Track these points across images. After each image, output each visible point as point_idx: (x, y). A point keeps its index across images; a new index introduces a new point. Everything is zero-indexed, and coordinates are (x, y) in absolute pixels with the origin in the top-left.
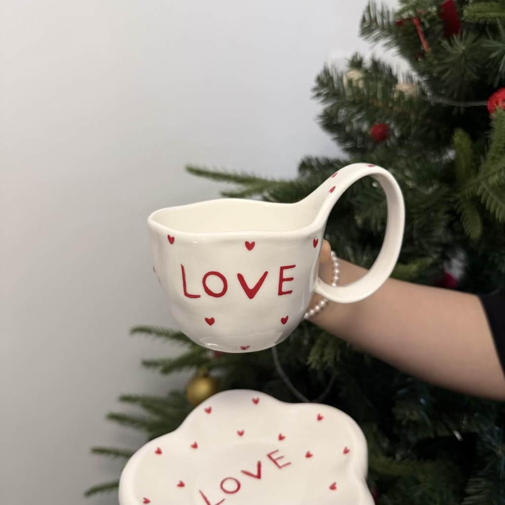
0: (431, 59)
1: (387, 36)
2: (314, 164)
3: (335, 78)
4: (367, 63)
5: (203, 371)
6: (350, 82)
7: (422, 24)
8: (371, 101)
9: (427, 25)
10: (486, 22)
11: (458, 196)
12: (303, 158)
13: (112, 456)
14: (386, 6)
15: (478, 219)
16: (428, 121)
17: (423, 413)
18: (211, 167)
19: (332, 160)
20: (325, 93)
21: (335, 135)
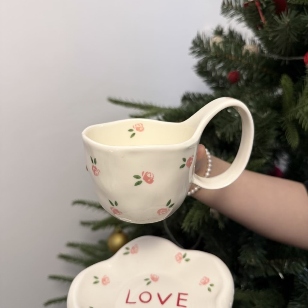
0: (267, 29)
1: (238, 14)
2: (191, 97)
3: (204, 42)
4: (226, 32)
5: (118, 228)
6: (214, 44)
7: (261, 5)
8: (227, 56)
9: (265, 6)
10: (304, 3)
11: (283, 119)
12: (184, 93)
13: (61, 281)
15: (296, 134)
16: (265, 69)
17: (258, 261)
18: (124, 99)
19: (203, 95)
20: (198, 51)
21: (205, 79)
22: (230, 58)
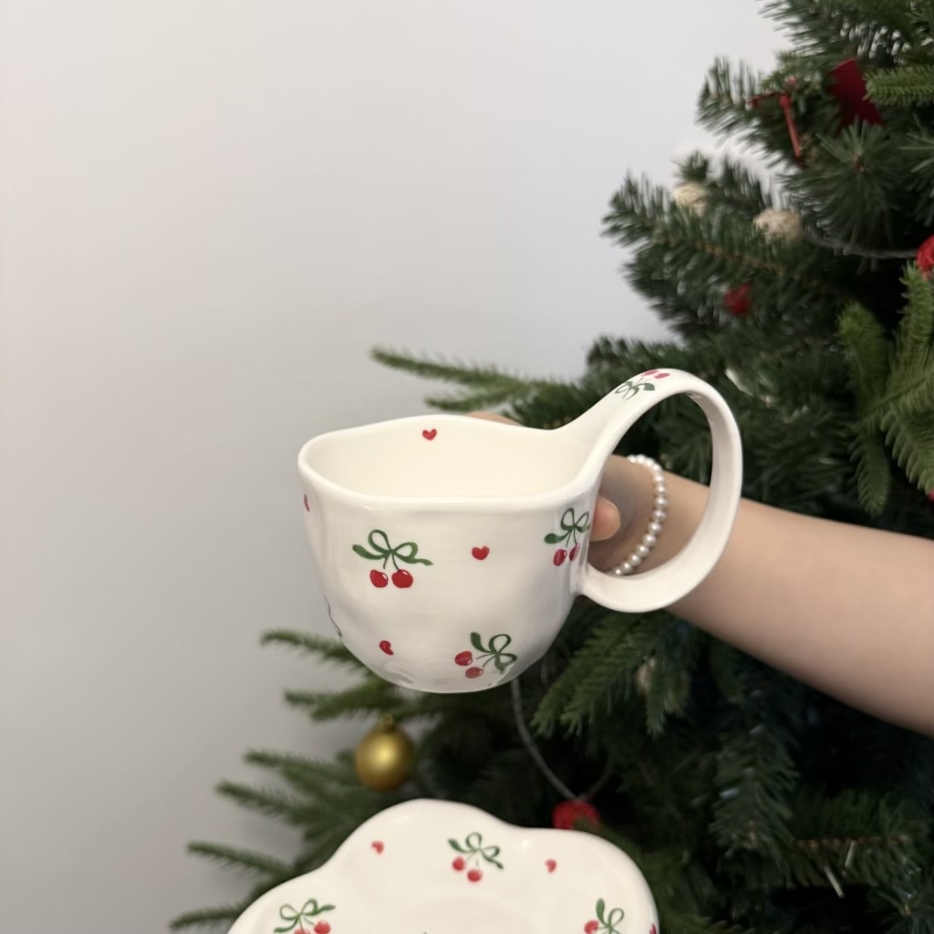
2: (615, 349)
5: (388, 718)
6: (674, 206)
7: (795, 105)
8: (699, 245)
9: (802, 108)
10: (914, 103)
11: (854, 427)
13: (223, 862)
14: (747, 68)
15: (885, 476)
16: (815, 283)
19: (649, 344)
20: (627, 225)
21: (656, 301)
22: (708, 250)
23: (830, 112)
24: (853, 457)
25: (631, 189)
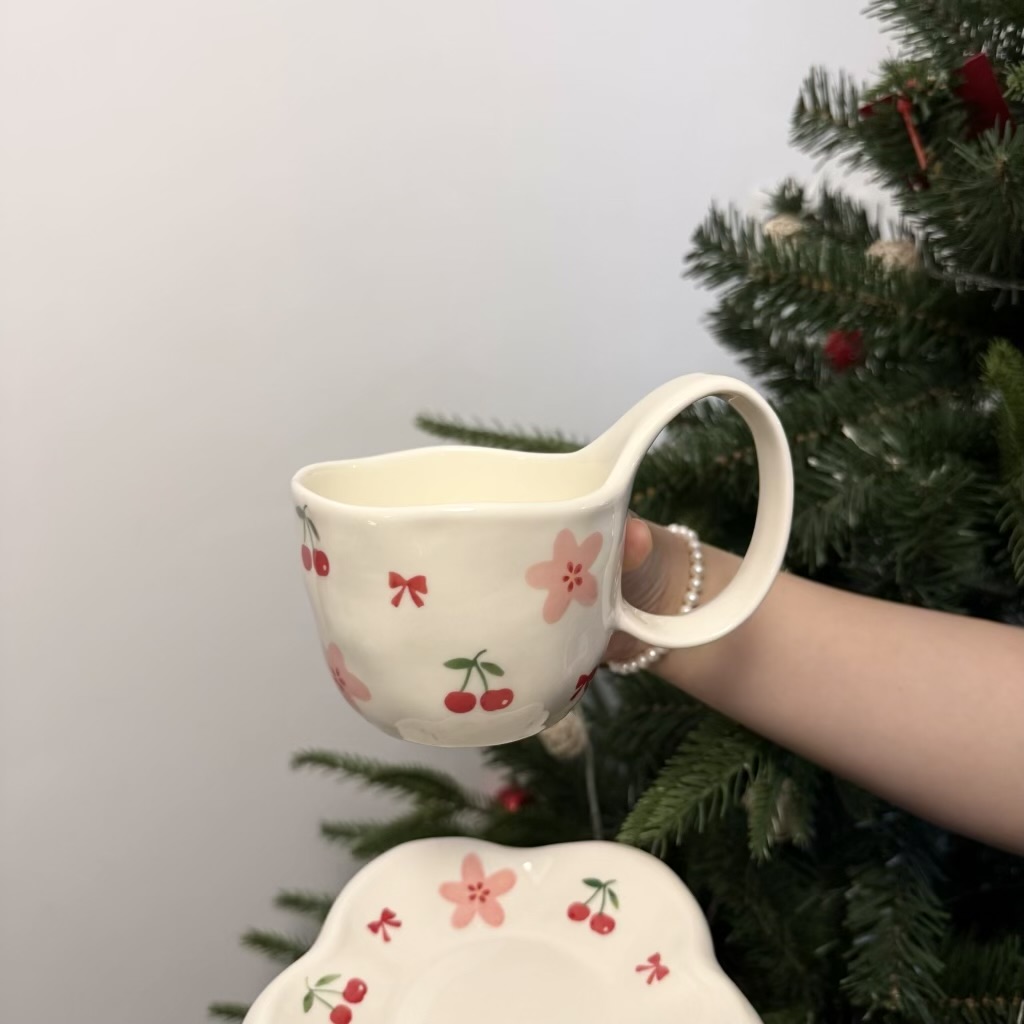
2: (700, 414)
3: (736, 236)
4: (813, 200)
6: (768, 239)
7: (917, 110)
8: (804, 280)
9: (927, 112)
11: (1001, 491)
14: (850, 78)
16: (942, 323)
18: (469, 419)
20: (713, 263)
21: (746, 354)
22: (816, 286)
23: (958, 118)
24: (1003, 527)
25: (717, 221)
